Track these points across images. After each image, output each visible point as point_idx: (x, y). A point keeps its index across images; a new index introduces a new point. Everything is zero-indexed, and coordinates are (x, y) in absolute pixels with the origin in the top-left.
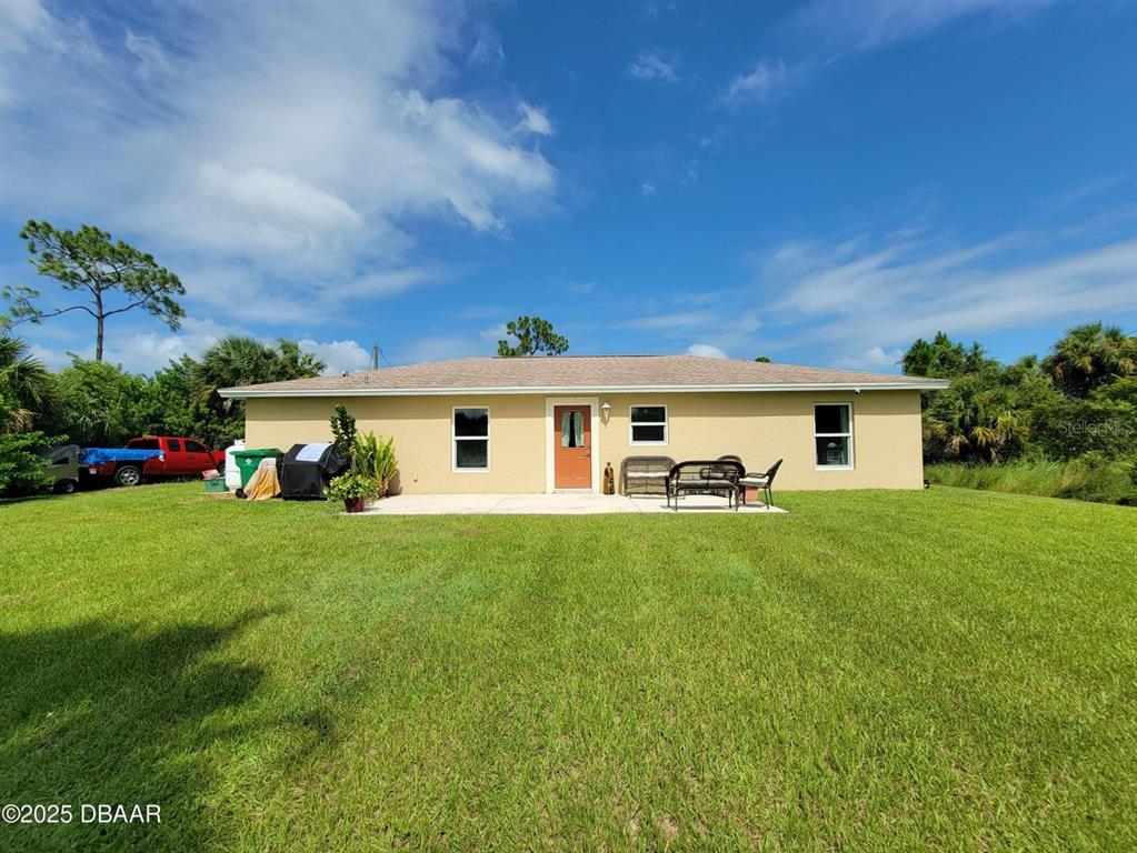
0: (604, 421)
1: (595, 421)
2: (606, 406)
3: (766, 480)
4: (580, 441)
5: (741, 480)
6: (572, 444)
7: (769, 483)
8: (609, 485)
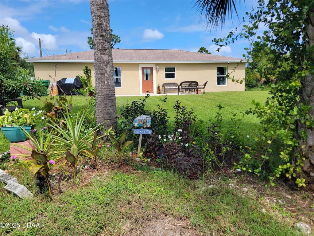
0: (157, 72)
1: (154, 72)
2: (158, 67)
3: (203, 87)
4: (149, 78)
5: (197, 87)
6: (147, 79)
7: (204, 88)
8: (159, 91)
